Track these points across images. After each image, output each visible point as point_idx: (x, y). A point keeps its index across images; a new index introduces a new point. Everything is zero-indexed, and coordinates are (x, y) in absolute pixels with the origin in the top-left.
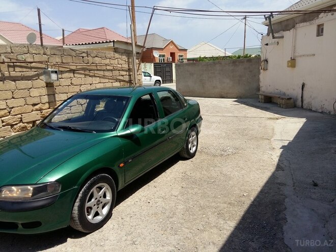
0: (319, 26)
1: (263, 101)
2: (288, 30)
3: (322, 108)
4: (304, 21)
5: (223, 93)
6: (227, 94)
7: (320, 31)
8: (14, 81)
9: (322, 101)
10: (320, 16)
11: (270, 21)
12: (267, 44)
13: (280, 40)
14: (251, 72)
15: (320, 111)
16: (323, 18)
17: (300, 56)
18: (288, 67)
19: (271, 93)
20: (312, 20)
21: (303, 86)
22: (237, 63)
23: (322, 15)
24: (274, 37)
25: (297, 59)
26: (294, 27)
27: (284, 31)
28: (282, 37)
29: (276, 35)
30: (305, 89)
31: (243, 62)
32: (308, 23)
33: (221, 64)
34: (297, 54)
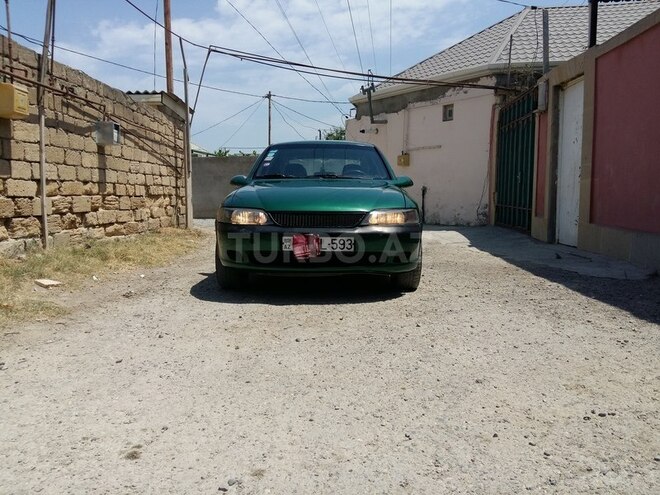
0: (445, 107)
2: (395, 112)
3: (456, 219)
4: (422, 99)
7: (448, 114)
8: (67, 131)
9: (455, 210)
10: (447, 94)
11: (370, 97)
12: (363, 131)
13: (381, 127)
15: (454, 223)
16: (451, 96)
17: (418, 149)
18: (399, 164)
20: (436, 98)
21: (424, 191)
23: (450, 92)
24: (373, 122)
25: (411, 154)
26: (404, 107)
27: (387, 113)
28: (386, 122)
29: (376, 118)
30: (426, 195)
32: (428, 103)
34: (411, 147)
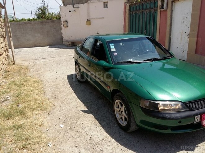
0: (104, 3)
1: (71, 45)
2: (82, 4)
5: (36, 44)
6: (39, 44)
7: (106, 5)
12: (70, 11)
13: (76, 10)
14: (55, 28)
18: (87, 24)
19: (73, 40)
22: (44, 23)
24: (74, 8)
25: (91, 20)
26: (86, 2)
27: (78, 4)
28: (78, 8)
29: (75, 6)
31: (48, 22)
33: (31, 23)
34: (91, 18)
